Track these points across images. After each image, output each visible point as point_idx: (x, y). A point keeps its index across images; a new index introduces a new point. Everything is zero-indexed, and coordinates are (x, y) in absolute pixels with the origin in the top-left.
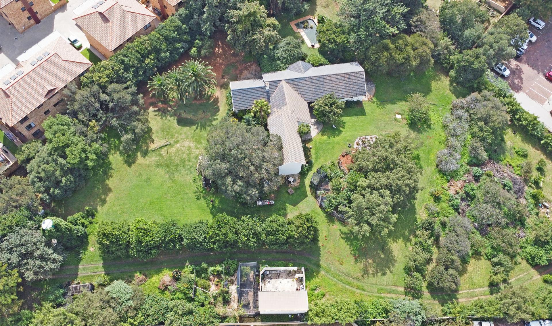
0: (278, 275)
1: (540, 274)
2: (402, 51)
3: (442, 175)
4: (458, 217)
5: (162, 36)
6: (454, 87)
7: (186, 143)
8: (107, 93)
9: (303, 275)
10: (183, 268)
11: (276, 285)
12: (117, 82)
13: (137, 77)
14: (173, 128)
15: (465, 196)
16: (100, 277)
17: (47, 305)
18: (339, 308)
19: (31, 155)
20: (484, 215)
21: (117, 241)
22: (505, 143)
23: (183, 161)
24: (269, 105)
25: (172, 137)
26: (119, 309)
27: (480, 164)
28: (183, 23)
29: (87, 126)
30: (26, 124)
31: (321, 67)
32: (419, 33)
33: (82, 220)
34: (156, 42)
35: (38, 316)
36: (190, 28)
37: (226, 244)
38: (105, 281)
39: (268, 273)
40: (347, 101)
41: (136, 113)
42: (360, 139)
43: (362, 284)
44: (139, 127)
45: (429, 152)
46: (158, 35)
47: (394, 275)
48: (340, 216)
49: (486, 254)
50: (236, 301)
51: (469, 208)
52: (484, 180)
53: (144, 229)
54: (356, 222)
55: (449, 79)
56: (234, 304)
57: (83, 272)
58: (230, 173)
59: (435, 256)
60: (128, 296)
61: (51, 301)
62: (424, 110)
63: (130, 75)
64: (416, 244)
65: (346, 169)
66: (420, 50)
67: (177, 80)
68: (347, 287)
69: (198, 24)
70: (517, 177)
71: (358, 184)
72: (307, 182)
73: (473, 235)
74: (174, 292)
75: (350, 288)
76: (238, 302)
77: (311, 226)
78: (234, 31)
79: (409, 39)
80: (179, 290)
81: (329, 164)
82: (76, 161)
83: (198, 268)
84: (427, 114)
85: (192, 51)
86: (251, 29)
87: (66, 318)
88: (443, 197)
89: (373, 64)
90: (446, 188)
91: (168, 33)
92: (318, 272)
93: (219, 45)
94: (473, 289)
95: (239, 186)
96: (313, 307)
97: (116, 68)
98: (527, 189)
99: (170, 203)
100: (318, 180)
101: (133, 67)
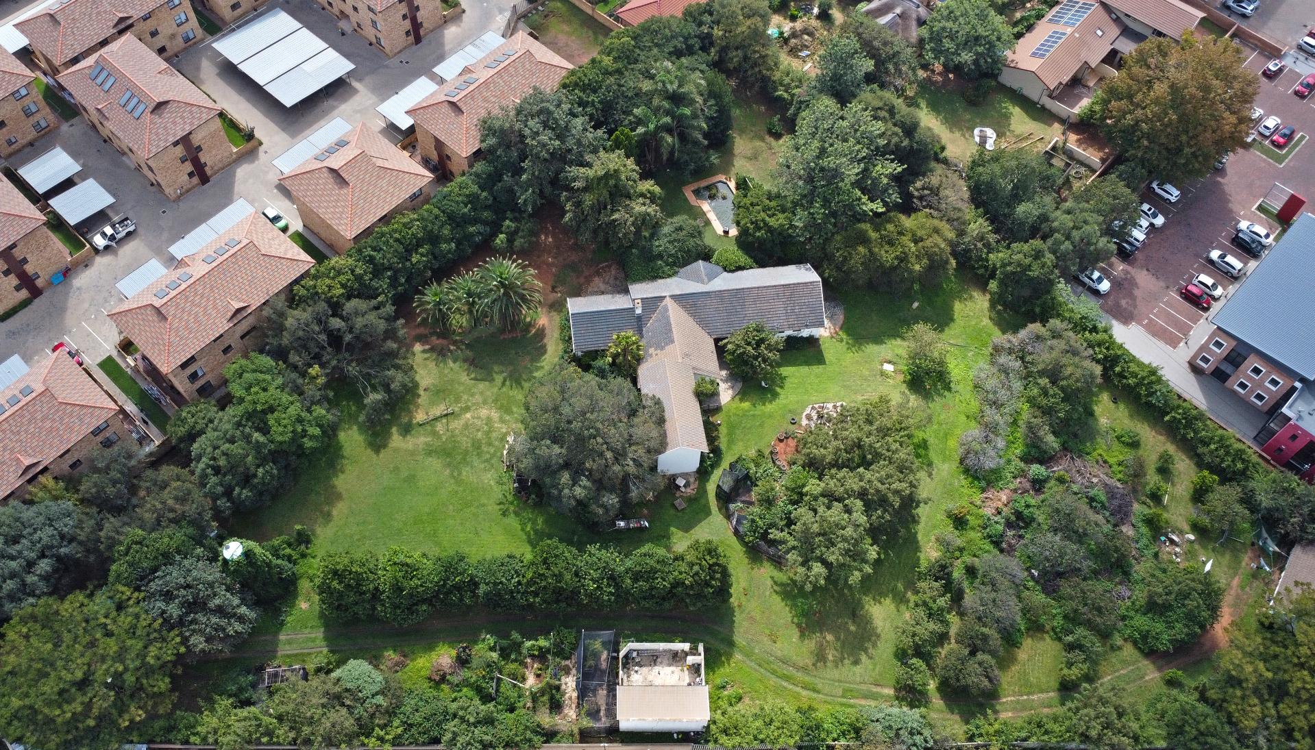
0: (653, 659)
1: (1160, 669)
2: (893, 245)
3: (970, 479)
4: (1001, 557)
5: (443, 212)
6: (998, 312)
7: (484, 412)
8: (342, 318)
9: (700, 659)
10: (476, 642)
11: (650, 678)
12: (359, 296)
13: (396, 288)
14: (459, 383)
15: (1013, 518)
16: (320, 654)
17: (225, 702)
18: (767, 720)
19: (198, 427)
20: (1048, 553)
21: (358, 585)
22: (1096, 420)
23: (477, 445)
24: (640, 344)
25: (458, 399)
26: (359, 710)
27: (1045, 458)
28: (482, 188)
29: (304, 374)
30: (190, 370)
31: (739, 273)
32: (927, 210)
33: (288, 551)
34: (433, 224)
35: (209, 721)
36: (495, 199)
37: (558, 592)
38: (329, 663)
39: (635, 654)
40: (789, 337)
41: (393, 354)
42: (812, 408)
43: (814, 680)
44: (398, 379)
45: (946, 435)
46: (436, 211)
47: (875, 665)
48: (772, 551)
49: (1053, 629)
50: (574, 706)
51: (1022, 542)
52: (1050, 488)
53: (407, 565)
54: (800, 559)
55: (988, 297)
56: (571, 712)
57: (287, 647)
58: (566, 465)
59: (953, 631)
60: (376, 688)
61: (230, 696)
62: (936, 354)
63: (384, 284)
64: (917, 605)
65: (785, 463)
66: (928, 243)
67: (469, 294)
68: (785, 684)
69: (511, 191)
70: (1119, 485)
71: (805, 490)
72: (711, 488)
73: (1027, 593)
74: (457, 685)
75: (791, 687)
76: (578, 706)
77: (716, 564)
78: (578, 204)
79: (907, 222)
80: (466, 683)
81: (752, 453)
82: (286, 438)
83: (505, 643)
84: (942, 363)
85: (498, 241)
86: (608, 200)
87: (259, 726)
88: (972, 521)
89: (839, 269)
90: (979, 503)
91: (454, 207)
92: (729, 656)
93: (548, 228)
94: (1028, 694)
95: (585, 487)
96: (718, 716)
97: (358, 271)
98: (1136, 507)
99: (451, 522)
100: (732, 483)
101: (390, 268)
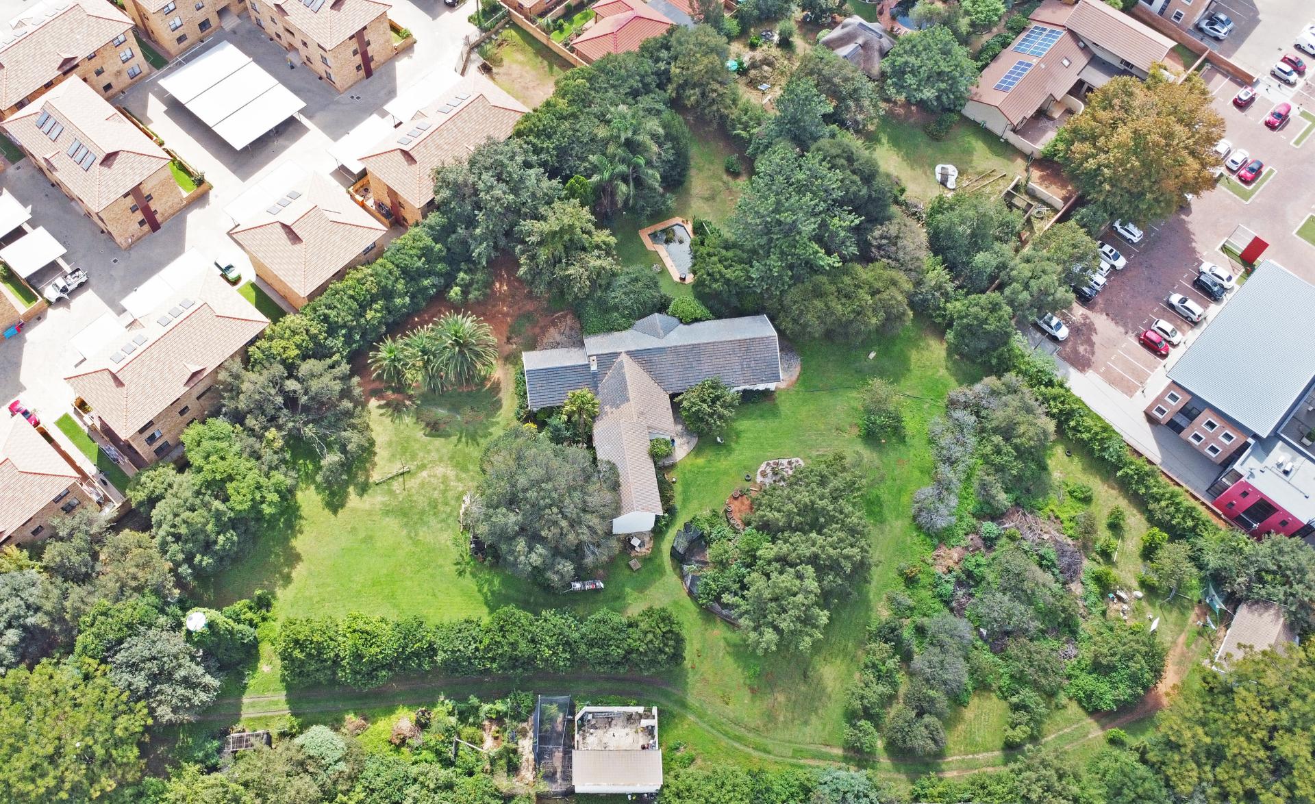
0: (609, 721)
1: (1103, 728)
2: (849, 298)
3: (922, 536)
4: (951, 617)
5: (397, 266)
6: (955, 362)
7: (440, 470)
8: (297, 379)
9: (654, 722)
10: (434, 705)
11: (605, 740)
12: (315, 356)
13: (350, 345)
14: (415, 440)
15: (964, 577)
16: (284, 719)
17: (192, 769)
18: (719, 783)
19: (157, 492)
20: (996, 614)
21: (320, 653)
22: (1050, 474)
23: (434, 505)
24: (596, 401)
25: (413, 457)
26: (322, 776)
27: (996, 516)
28: (436, 240)
29: (260, 438)
30: (148, 434)
31: (696, 325)
32: (885, 260)
33: (250, 615)
34: (387, 278)
35: (176, 788)
36: (449, 249)
37: (515, 661)
38: (292, 727)
39: (590, 717)
40: (745, 391)
41: (348, 414)
42: (768, 464)
43: (765, 741)
44: (354, 440)
45: (900, 491)
46: (390, 266)
47: (825, 725)
48: (725, 612)
49: (1000, 688)
50: (531, 768)
51: (972, 600)
52: (1002, 546)
53: (367, 633)
54: (752, 624)
55: (945, 345)
56: (527, 774)
57: (251, 710)
58: (523, 530)
59: (902, 690)
60: (338, 755)
61: (196, 762)
62: (892, 409)
63: (337, 342)
64: (866, 667)
65: (739, 522)
66: (885, 296)
67: (424, 352)
68: (737, 745)
69: (464, 243)
70: (1070, 541)
71: (759, 553)
72: (666, 547)
73: (976, 652)
74: (417, 749)
75: (742, 748)
76: (535, 769)
77: (670, 631)
78: (533, 258)
79: (864, 273)
80: (426, 746)
81: (707, 513)
82: (246, 506)
83: (463, 706)
84: (898, 419)
85: (452, 294)
86: (563, 255)
87: (226, 792)
88: (923, 579)
89: (795, 321)
90: (930, 561)
91: (408, 261)
92: (683, 718)
93: (502, 276)
94: (974, 753)
95: (541, 555)
96: (671, 780)
97: (313, 331)
98: (1087, 564)
99: (409, 583)
100: (686, 544)
101: (344, 326)
